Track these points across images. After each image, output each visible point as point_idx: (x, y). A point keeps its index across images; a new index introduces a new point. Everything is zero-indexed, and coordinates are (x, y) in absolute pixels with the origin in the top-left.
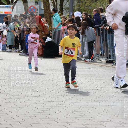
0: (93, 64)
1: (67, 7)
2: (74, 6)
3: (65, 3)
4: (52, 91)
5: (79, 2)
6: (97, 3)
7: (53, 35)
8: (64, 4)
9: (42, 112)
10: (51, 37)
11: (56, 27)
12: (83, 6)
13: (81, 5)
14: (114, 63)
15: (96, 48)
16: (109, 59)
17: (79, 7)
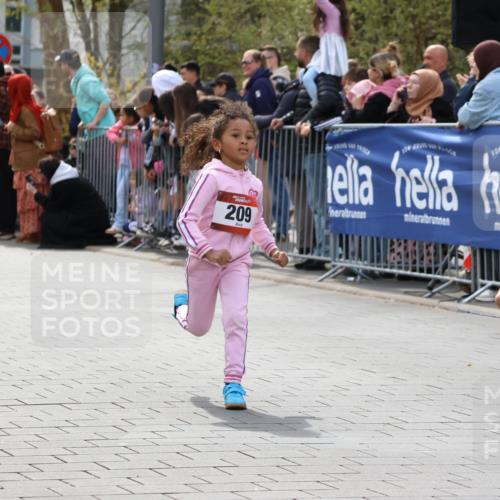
2: (168, 38)
4: (76, 386)
5: (185, 24)
6: (259, 26)
7: (82, 155)
9: (31, 468)
12: (203, 37)
13: (195, 34)
14: (328, 270)
16: (309, 256)
17: (185, 43)
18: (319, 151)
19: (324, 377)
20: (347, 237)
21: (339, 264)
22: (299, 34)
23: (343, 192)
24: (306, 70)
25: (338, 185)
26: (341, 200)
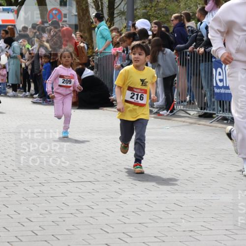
0: (174, 120)
1: (122, 10)
2: (136, 9)
3: (118, 4)
4: (97, 173)
5: (144, 2)
6: (180, 2)
7: (97, 65)
8: (115, 4)
9: (77, 212)
10: (92, 69)
11: (101, 50)
12: (153, 8)
13: (149, 7)
14: (214, 118)
15: (180, 90)
16: (205, 111)
17: (144, 11)
18: (209, 61)
19: (214, 168)
20: (223, 101)
21: (220, 115)
22: (198, 6)
23: (221, 81)
24: (201, 23)
25: (218, 77)
26: (220, 84)
